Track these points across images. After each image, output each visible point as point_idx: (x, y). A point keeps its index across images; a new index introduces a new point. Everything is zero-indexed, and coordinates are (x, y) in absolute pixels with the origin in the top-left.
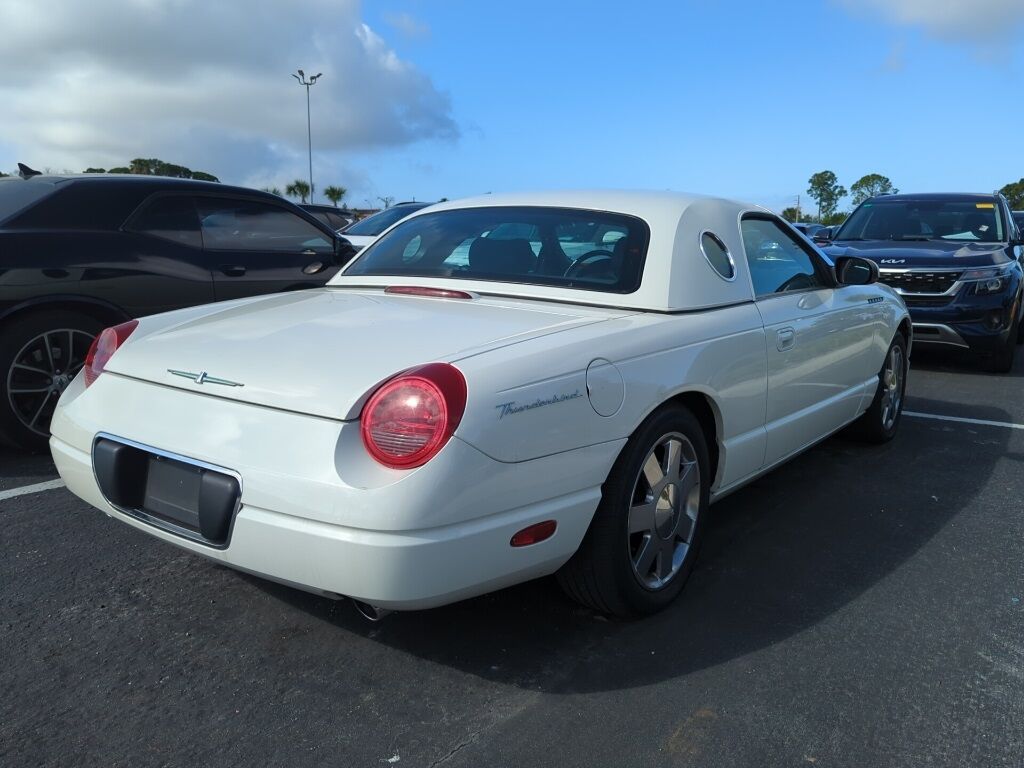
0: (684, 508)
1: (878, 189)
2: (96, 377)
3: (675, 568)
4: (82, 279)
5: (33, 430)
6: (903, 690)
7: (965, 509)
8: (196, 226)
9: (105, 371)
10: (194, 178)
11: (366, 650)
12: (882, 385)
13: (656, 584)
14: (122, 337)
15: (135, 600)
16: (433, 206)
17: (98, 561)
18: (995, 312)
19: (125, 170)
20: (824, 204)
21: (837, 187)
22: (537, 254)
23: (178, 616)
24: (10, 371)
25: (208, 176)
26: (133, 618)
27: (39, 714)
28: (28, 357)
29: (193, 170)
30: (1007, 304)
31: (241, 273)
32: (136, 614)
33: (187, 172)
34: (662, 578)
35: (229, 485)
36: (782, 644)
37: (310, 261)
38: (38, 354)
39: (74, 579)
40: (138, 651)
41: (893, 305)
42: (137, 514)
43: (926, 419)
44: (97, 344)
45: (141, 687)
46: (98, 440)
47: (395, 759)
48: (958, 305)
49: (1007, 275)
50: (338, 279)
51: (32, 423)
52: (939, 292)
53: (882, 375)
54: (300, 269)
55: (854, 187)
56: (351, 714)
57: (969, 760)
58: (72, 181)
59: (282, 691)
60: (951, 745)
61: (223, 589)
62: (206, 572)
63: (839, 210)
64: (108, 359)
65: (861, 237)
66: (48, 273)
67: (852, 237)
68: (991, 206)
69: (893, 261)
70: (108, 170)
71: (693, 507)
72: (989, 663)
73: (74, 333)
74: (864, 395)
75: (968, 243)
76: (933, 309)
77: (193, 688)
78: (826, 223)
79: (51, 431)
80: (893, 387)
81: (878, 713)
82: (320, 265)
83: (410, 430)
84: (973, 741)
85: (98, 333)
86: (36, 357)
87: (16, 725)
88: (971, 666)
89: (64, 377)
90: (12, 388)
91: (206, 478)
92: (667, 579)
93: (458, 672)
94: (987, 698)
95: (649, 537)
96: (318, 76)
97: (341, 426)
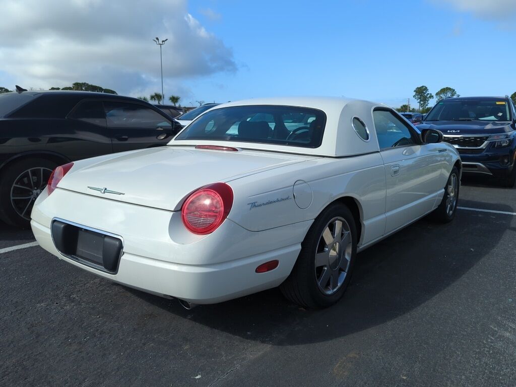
0: (344, 254)
1: (449, 95)
2: (53, 190)
3: (339, 285)
4: (48, 143)
5: (23, 217)
6: (452, 344)
7: (487, 255)
8: (103, 116)
9: (57, 188)
10: (104, 92)
11: (186, 325)
12: (446, 194)
13: (330, 292)
14: (66, 171)
15: (73, 300)
16: (221, 105)
17: (55, 281)
18: (505, 156)
19: (70, 88)
20: (422, 102)
21: (428, 94)
22: (273, 129)
23: (93, 308)
24: (12, 188)
25: (111, 91)
26: (71, 309)
27: (25, 355)
28: (21, 181)
29: (104, 88)
30: (512, 152)
31: (126, 139)
32: (73, 307)
33: (100, 89)
34: (333, 289)
35: (117, 243)
36: (393, 322)
37: (160, 133)
38: (25, 180)
39: (43, 290)
40: (74, 324)
41: (452, 153)
42: (74, 258)
43: (470, 210)
44: (53, 174)
45: (75, 342)
46: (54, 221)
47: (199, 377)
48: (487, 153)
49: (511, 138)
50: (173, 142)
51: (23, 214)
52: (477, 146)
53: (446, 188)
54: (155, 137)
55: (437, 94)
56: (177, 355)
57: (483, 378)
58: (42, 94)
59: (144, 344)
60: (475, 371)
61: (115, 295)
62: (108, 287)
63: (429, 106)
64: (59, 181)
65: (438, 119)
66: (31, 140)
67: (433, 119)
68: (504, 103)
69: (454, 131)
70: (61, 88)
71: (348, 254)
72: (496, 331)
73: (43, 169)
74: (437, 198)
75: (492, 122)
76: (474, 155)
77: (100, 343)
78: (423, 112)
79: (31, 217)
80: (452, 194)
81: (438, 355)
82: (165, 135)
83: (206, 215)
84: (486, 369)
85: (54, 169)
86: (25, 181)
87: (14, 360)
88: (486, 333)
89: (38, 191)
90: (13, 197)
91: (106, 239)
92: (335, 290)
93: (231, 335)
94: (494, 348)
95: (326, 268)
96: (166, 40)
97: (172, 213)
